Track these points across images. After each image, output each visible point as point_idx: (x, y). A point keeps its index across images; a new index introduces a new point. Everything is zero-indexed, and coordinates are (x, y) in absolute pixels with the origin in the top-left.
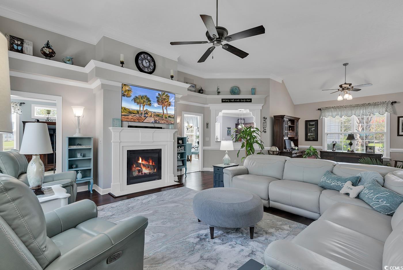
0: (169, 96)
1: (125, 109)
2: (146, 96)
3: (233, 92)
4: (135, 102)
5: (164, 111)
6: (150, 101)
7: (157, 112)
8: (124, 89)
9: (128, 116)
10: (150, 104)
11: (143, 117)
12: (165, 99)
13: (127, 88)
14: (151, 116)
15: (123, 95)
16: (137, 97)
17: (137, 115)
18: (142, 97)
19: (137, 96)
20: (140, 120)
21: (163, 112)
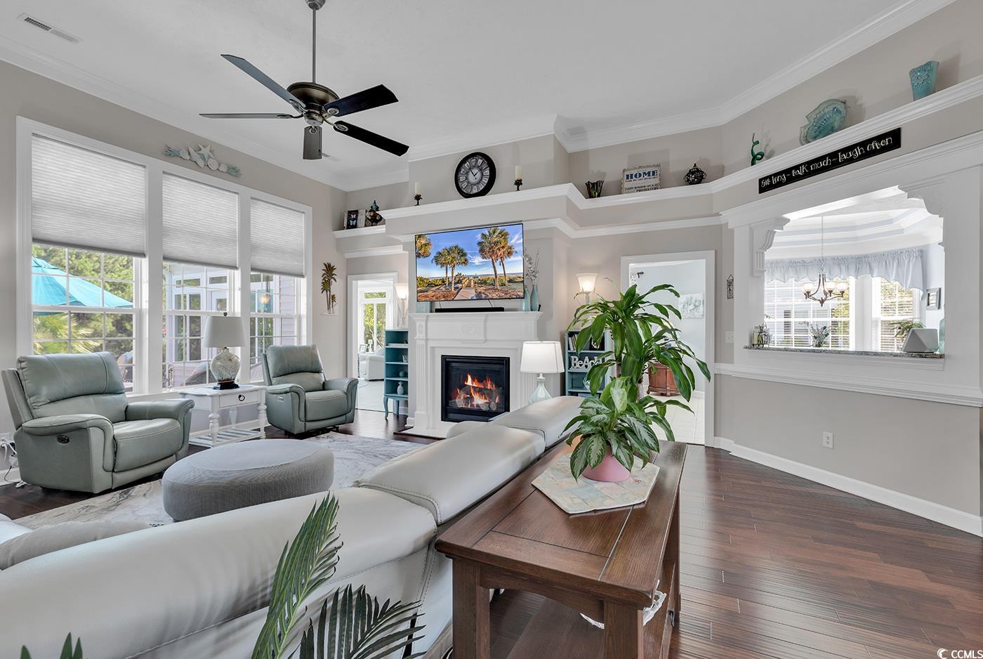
0: (507, 234)
1: (422, 279)
2: (456, 247)
3: (821, 129)
4: (437, 264)
5: (497, 269)
6: (464, 255)
7: (480, 276)
8: (418, 244)
9: (427, 292)
10: (466, 260)
11: (453, 290)
12: (496, 243)
13: (423, 242)
14: (468, 286)
15: (418, 255)
16: (440, 253)
17: (443, 288)
18: (449, 251)
19: (440, 250)
20: (447, 296)
21: (495, 271)
